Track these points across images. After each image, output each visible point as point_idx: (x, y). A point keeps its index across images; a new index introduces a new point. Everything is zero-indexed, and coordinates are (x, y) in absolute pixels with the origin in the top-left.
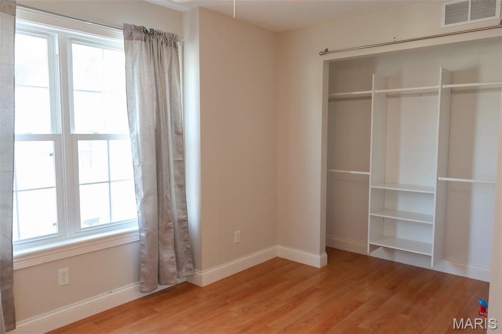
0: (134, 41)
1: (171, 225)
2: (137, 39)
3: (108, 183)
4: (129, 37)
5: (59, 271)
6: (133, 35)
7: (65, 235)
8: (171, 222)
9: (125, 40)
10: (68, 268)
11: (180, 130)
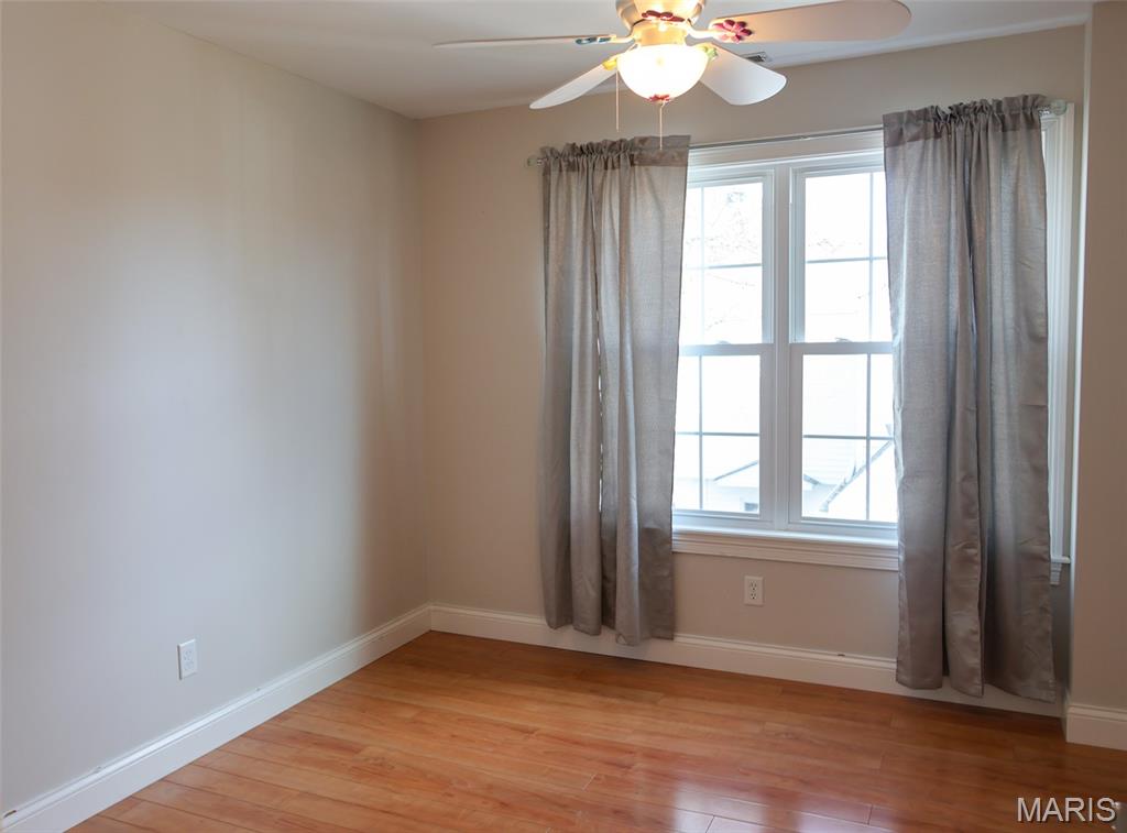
0: (907, 144)
1: (976, 555)
2: (915, 138)
3: (865, 441)
4: (895, 141)
5: (747, 577)
6: (905, 132)
7: (771, 522)
8: (974, 547)
9: (885, 147)
10: (761, 579)
11: (1041, 330)
